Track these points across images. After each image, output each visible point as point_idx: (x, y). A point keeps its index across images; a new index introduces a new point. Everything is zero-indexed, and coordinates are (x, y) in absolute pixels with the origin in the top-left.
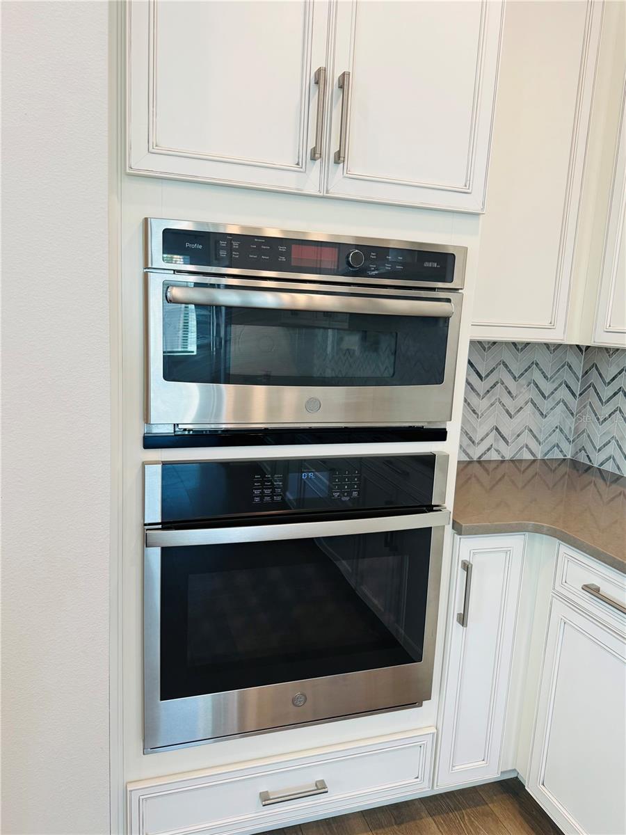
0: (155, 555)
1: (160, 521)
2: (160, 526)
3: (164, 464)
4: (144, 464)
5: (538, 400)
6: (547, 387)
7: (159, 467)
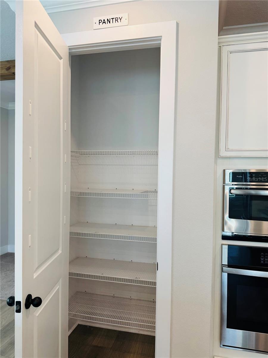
0: (225, 276)
1: (227, 264)
2: (227, 266)
3: (229, 246)
4: (222, 245)
7: (227, 246)
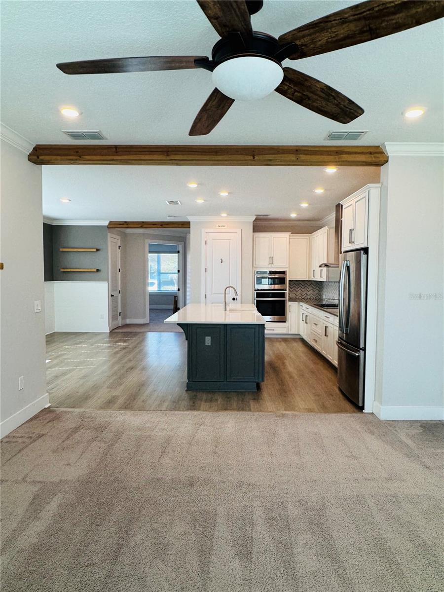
5: (313, 289)
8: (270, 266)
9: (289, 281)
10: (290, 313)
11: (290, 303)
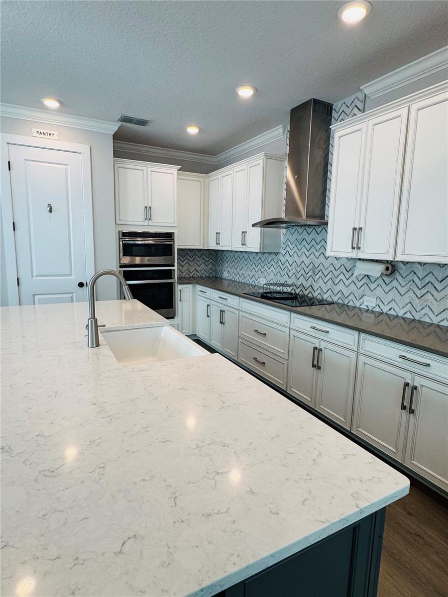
5: (205, 262)
6: (207, 260)
8: (146, 223)
9: (178, 250)
10: (180, 303)
11: (181, 287)
